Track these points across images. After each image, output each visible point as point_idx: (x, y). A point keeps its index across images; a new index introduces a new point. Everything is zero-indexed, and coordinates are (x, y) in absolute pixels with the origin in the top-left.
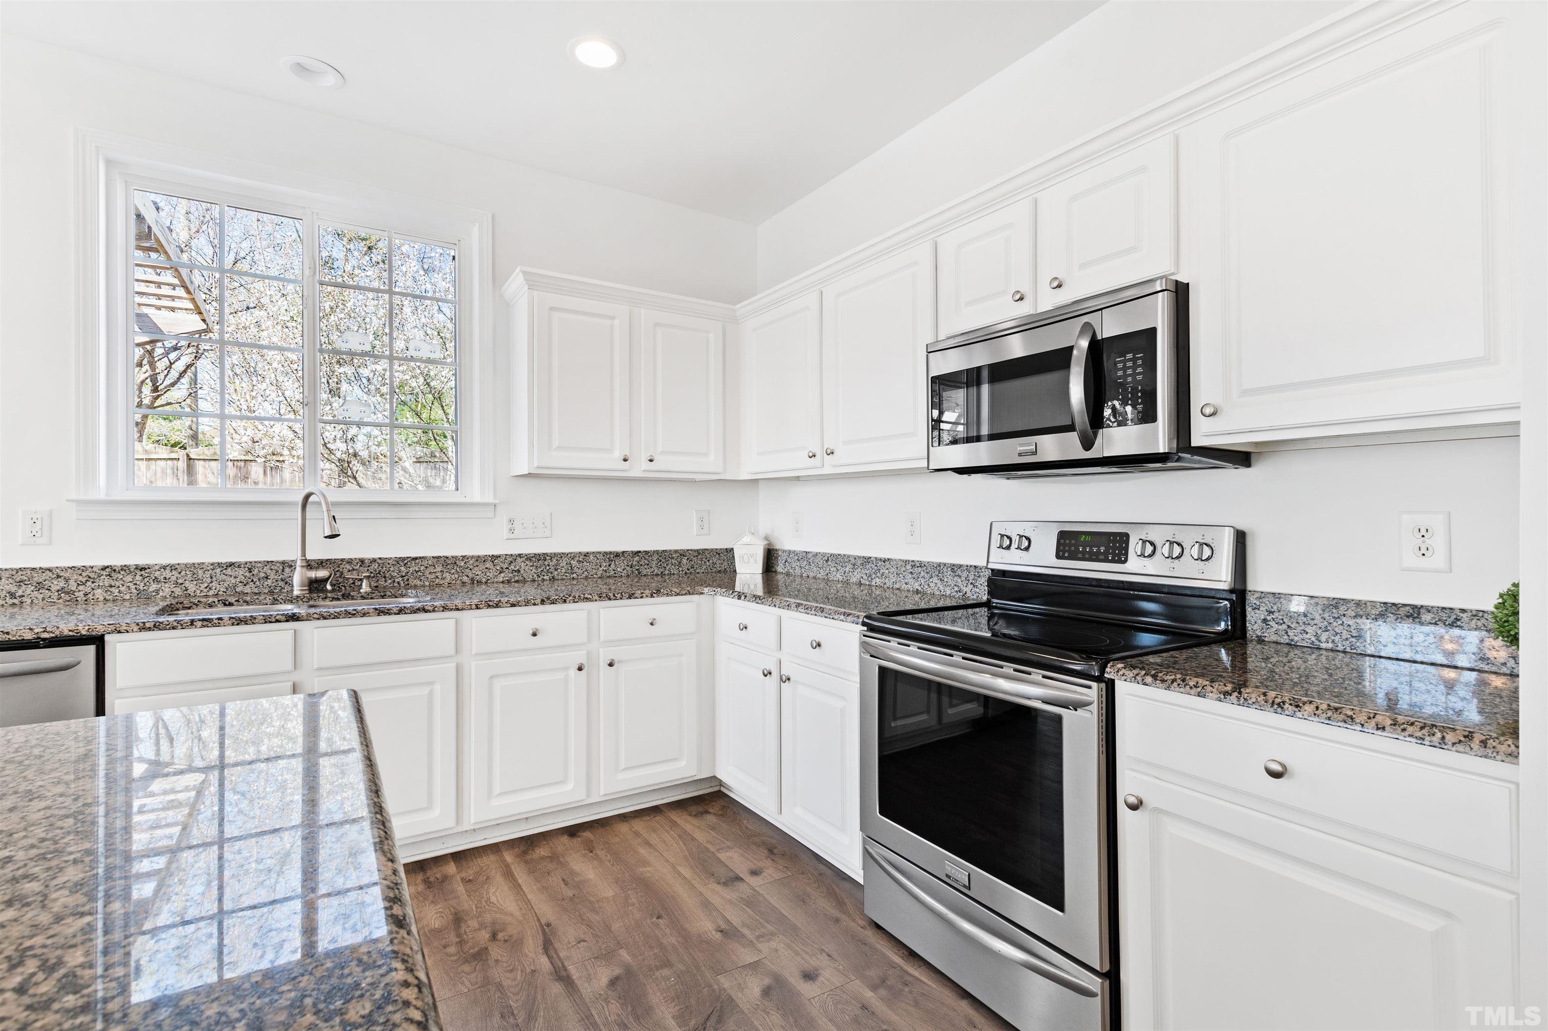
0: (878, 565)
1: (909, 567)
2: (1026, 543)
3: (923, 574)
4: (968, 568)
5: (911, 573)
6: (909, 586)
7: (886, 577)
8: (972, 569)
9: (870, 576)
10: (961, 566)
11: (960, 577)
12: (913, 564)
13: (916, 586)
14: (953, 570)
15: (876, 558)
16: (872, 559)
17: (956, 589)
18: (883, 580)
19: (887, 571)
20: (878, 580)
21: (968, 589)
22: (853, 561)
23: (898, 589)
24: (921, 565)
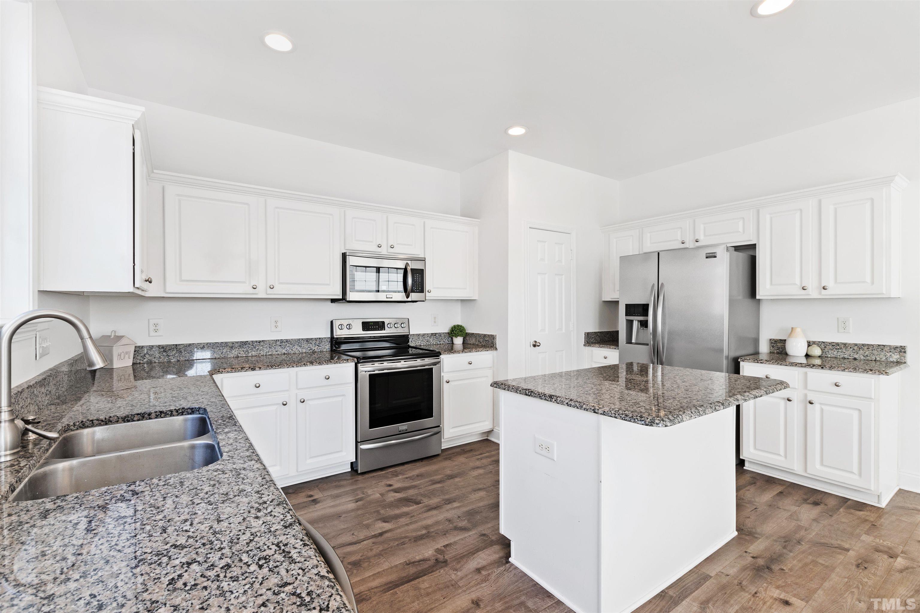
0: (254, 345)
1: (278, 343)
2: (349, 327)
3: (288, 345)
4: (316, 339)
5: (280, 346)
6: (278, 352)
7: (260, 350)
8: (318, 339)
9: (247, 351)
10: (312, 339)
11: (311, 343)
12: (282, 341)
13: (284, 351)
14: (307, 341)
15: (252, 342)
16: (249, 342)
17: (309, 349)
18: (258, 352)
19: (262, 347)
20: (253, 353)
21: (315, 348)
22: (231, 345)
23: (270, 355)
24: (287, 341)
